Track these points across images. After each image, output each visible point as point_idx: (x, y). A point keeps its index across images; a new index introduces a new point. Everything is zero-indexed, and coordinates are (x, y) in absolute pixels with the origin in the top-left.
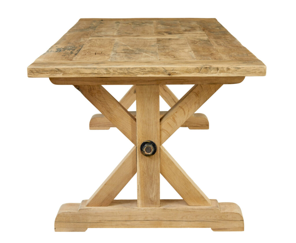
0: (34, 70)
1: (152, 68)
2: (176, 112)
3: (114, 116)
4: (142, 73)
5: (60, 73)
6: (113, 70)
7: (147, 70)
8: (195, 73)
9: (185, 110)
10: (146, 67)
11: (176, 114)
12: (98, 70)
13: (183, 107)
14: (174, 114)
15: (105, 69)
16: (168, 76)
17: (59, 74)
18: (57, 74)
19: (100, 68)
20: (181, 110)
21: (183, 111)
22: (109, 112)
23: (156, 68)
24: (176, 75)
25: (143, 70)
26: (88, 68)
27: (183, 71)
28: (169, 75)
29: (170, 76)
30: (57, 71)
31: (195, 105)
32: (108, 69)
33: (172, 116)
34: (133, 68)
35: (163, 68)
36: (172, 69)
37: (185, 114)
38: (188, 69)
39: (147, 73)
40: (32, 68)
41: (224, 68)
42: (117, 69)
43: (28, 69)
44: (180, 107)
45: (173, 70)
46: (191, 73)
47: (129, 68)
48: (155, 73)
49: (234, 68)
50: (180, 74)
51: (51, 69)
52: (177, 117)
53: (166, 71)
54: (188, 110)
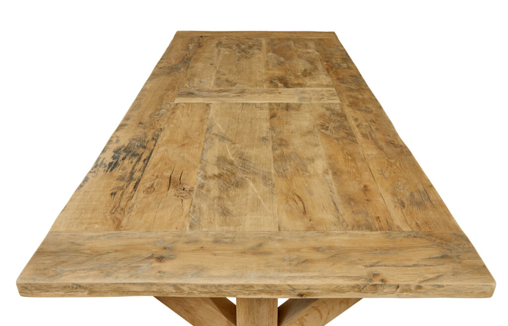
0: (30, 286)
1: (267, 286)
2: (307, 315)
3: (197, 317)
4: (247, 292)
5: (83, 290)
6: (189, 287)
7: (256, 288)
8: (352, 293)
9: (322, 312)
10: (254, 285)
11: (305, 317)
12: (159, 287)
13: (319, 308)
14: (302, 317)
15: (171, 286)
16: (298, 297)
17: (81, 292)
18: (77, 292)
19: (163, 285)
20: (316, 312)
21: (318, 314)
22: (189, 312)
23: (275, 286)
24: (312, 296)
25: (247, 288)
26: (137, 284)
27: (329, 289)
28: (302, 295)
29: (303, 298)
30: (76, 288)
31: (340, 305)
32: (179, 286)
33: (299, 320)
34: (228, 286)
35: (289, 285)
36: (306, 288)
37: (321, 317)
38: (338, 287)
39: (256, 293)
40: (26, 284)
41: (411, 285)
42: (197, 286)
43: (18, 285)
44: (313, 307)
45: (309, 289)
46: (343, 292)
47: (220, 286)
48: (273, 293)
49: (430, 285)
50: (322, 294)
51: (64, 285)
52: (307, 321)
53: (294, 290)
54: (327, 312)
